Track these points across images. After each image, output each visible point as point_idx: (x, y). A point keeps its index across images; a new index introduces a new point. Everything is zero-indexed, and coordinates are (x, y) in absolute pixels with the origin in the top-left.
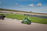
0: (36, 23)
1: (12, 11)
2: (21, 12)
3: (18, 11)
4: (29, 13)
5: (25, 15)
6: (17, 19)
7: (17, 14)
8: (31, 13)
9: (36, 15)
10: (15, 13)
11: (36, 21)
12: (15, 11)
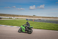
0: (41, 29)
1: (10, 15)
2: (23, 16)
3: (18, 16)
4: (32, 17)
5: (27, 20)
6: (17, 26)
7: (17, 19)
8: (34, 17)
9: (40, 19)
10: (15, 18)
11: (41, 27)
12: (15, 15)
